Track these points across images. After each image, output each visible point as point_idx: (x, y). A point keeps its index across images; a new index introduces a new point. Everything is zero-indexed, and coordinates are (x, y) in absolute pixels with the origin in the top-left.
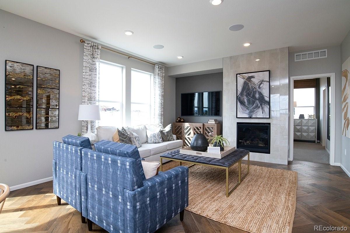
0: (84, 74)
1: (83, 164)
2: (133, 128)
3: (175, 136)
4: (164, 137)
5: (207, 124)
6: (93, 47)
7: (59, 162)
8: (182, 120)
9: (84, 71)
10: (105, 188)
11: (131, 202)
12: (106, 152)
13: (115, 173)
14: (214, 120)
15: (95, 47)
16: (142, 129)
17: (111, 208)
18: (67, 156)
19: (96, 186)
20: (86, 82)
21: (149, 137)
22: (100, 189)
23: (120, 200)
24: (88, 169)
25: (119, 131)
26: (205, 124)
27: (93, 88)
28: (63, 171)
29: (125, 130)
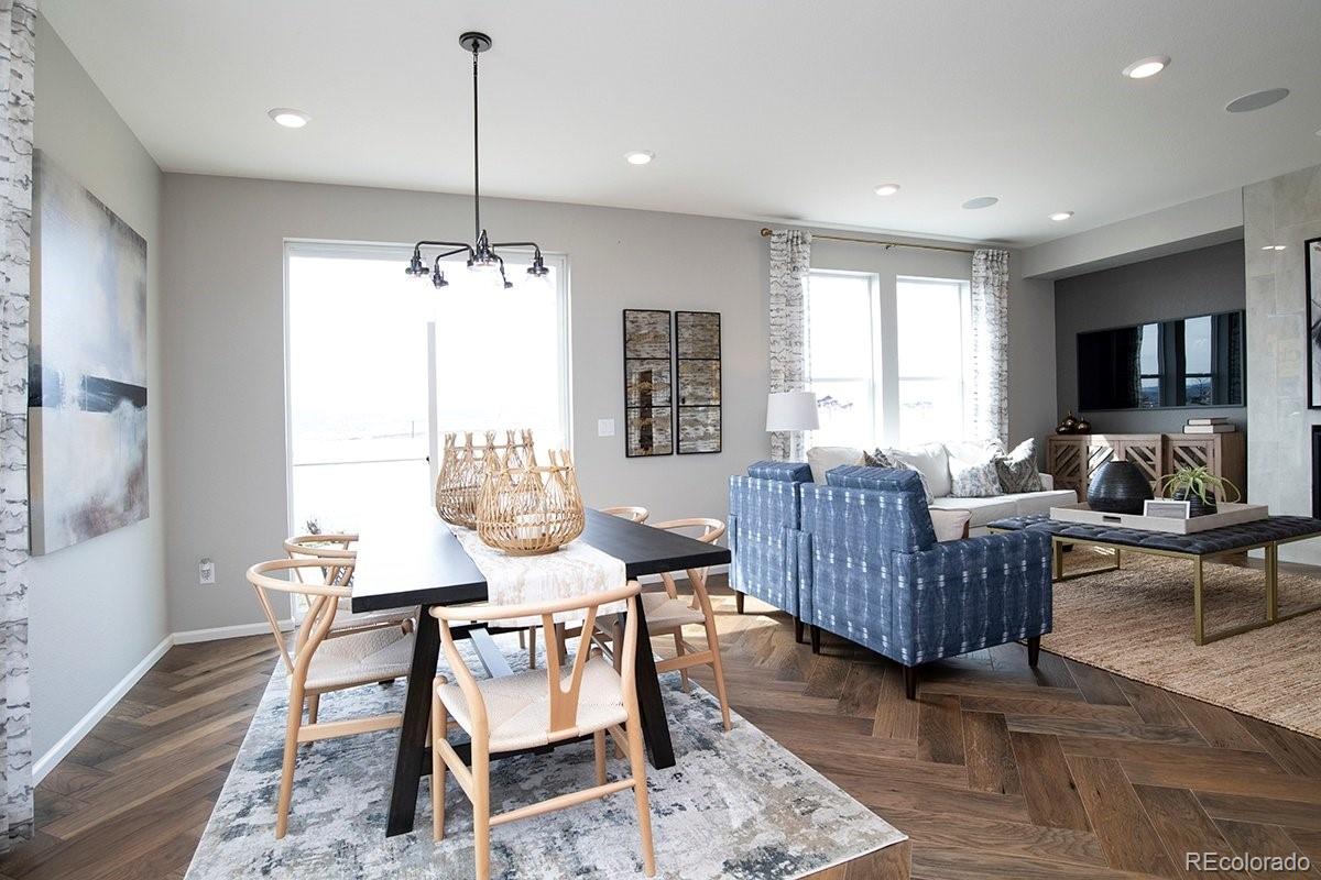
0: (773, 314)
1: (803, 515)
2: (906, 451)
3: (1047, 479)
4: (1006, 478)
5: (1181, 436)
6: (792, 241)
7: (745, 518)
8: (1081, 426)
9: (772, 307)
10: (852, 557)
11: (905, 575)
12: (854, 485)
13: (873, 523)
14: (1209, 422)
15: (796, 240)
16: (933, 454)
17: (864, 593)
18: (764, 503)
19: (832, 555)
20: (778, 334)
21: (956, 477)
22: (841, 561)
23: (884, 576)
24: (814, 523)
25: (868, 459)
26: (1172, 436)
27: (795, 349)
28: (755, 536)
29: (883, 456)
